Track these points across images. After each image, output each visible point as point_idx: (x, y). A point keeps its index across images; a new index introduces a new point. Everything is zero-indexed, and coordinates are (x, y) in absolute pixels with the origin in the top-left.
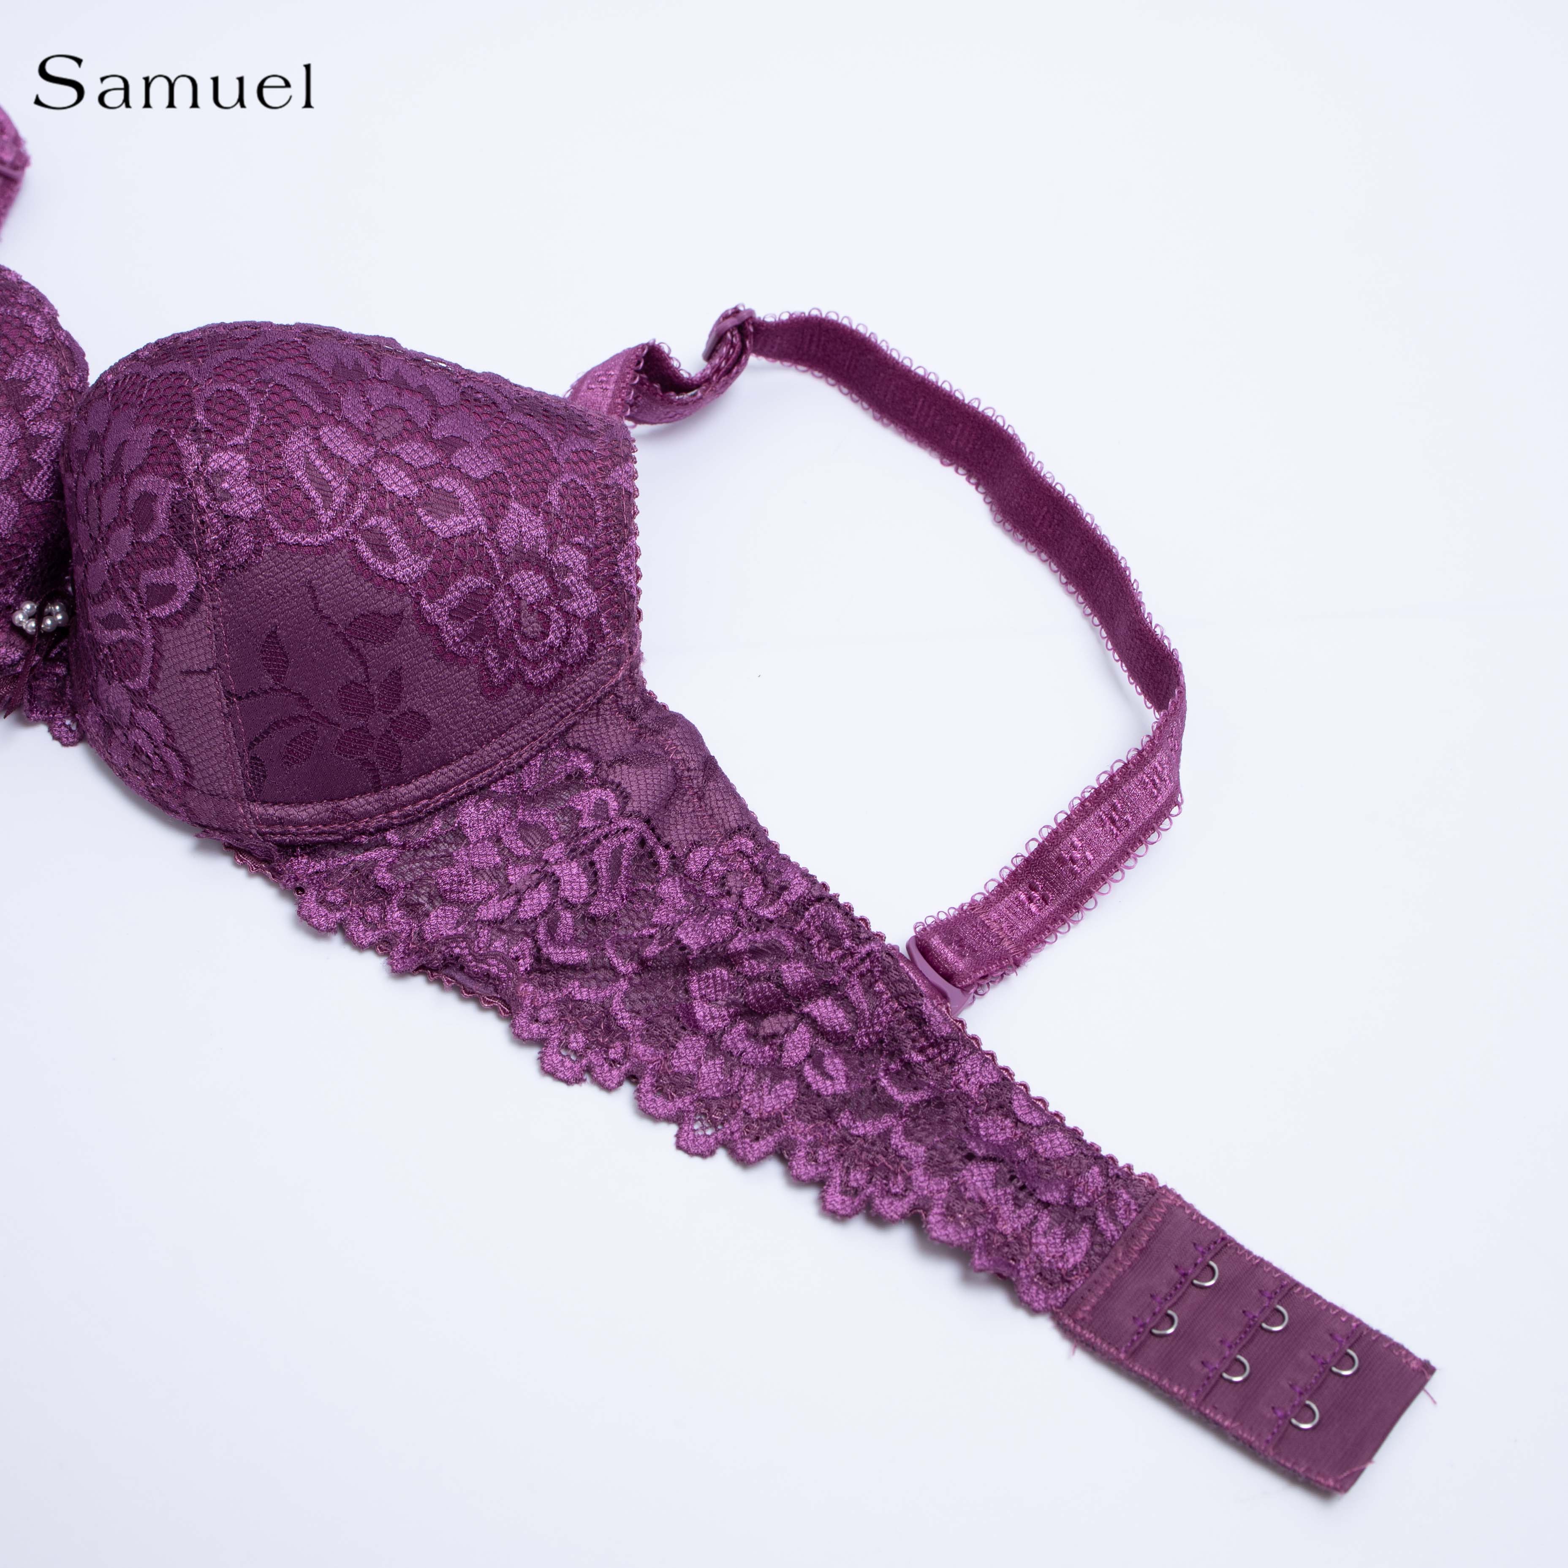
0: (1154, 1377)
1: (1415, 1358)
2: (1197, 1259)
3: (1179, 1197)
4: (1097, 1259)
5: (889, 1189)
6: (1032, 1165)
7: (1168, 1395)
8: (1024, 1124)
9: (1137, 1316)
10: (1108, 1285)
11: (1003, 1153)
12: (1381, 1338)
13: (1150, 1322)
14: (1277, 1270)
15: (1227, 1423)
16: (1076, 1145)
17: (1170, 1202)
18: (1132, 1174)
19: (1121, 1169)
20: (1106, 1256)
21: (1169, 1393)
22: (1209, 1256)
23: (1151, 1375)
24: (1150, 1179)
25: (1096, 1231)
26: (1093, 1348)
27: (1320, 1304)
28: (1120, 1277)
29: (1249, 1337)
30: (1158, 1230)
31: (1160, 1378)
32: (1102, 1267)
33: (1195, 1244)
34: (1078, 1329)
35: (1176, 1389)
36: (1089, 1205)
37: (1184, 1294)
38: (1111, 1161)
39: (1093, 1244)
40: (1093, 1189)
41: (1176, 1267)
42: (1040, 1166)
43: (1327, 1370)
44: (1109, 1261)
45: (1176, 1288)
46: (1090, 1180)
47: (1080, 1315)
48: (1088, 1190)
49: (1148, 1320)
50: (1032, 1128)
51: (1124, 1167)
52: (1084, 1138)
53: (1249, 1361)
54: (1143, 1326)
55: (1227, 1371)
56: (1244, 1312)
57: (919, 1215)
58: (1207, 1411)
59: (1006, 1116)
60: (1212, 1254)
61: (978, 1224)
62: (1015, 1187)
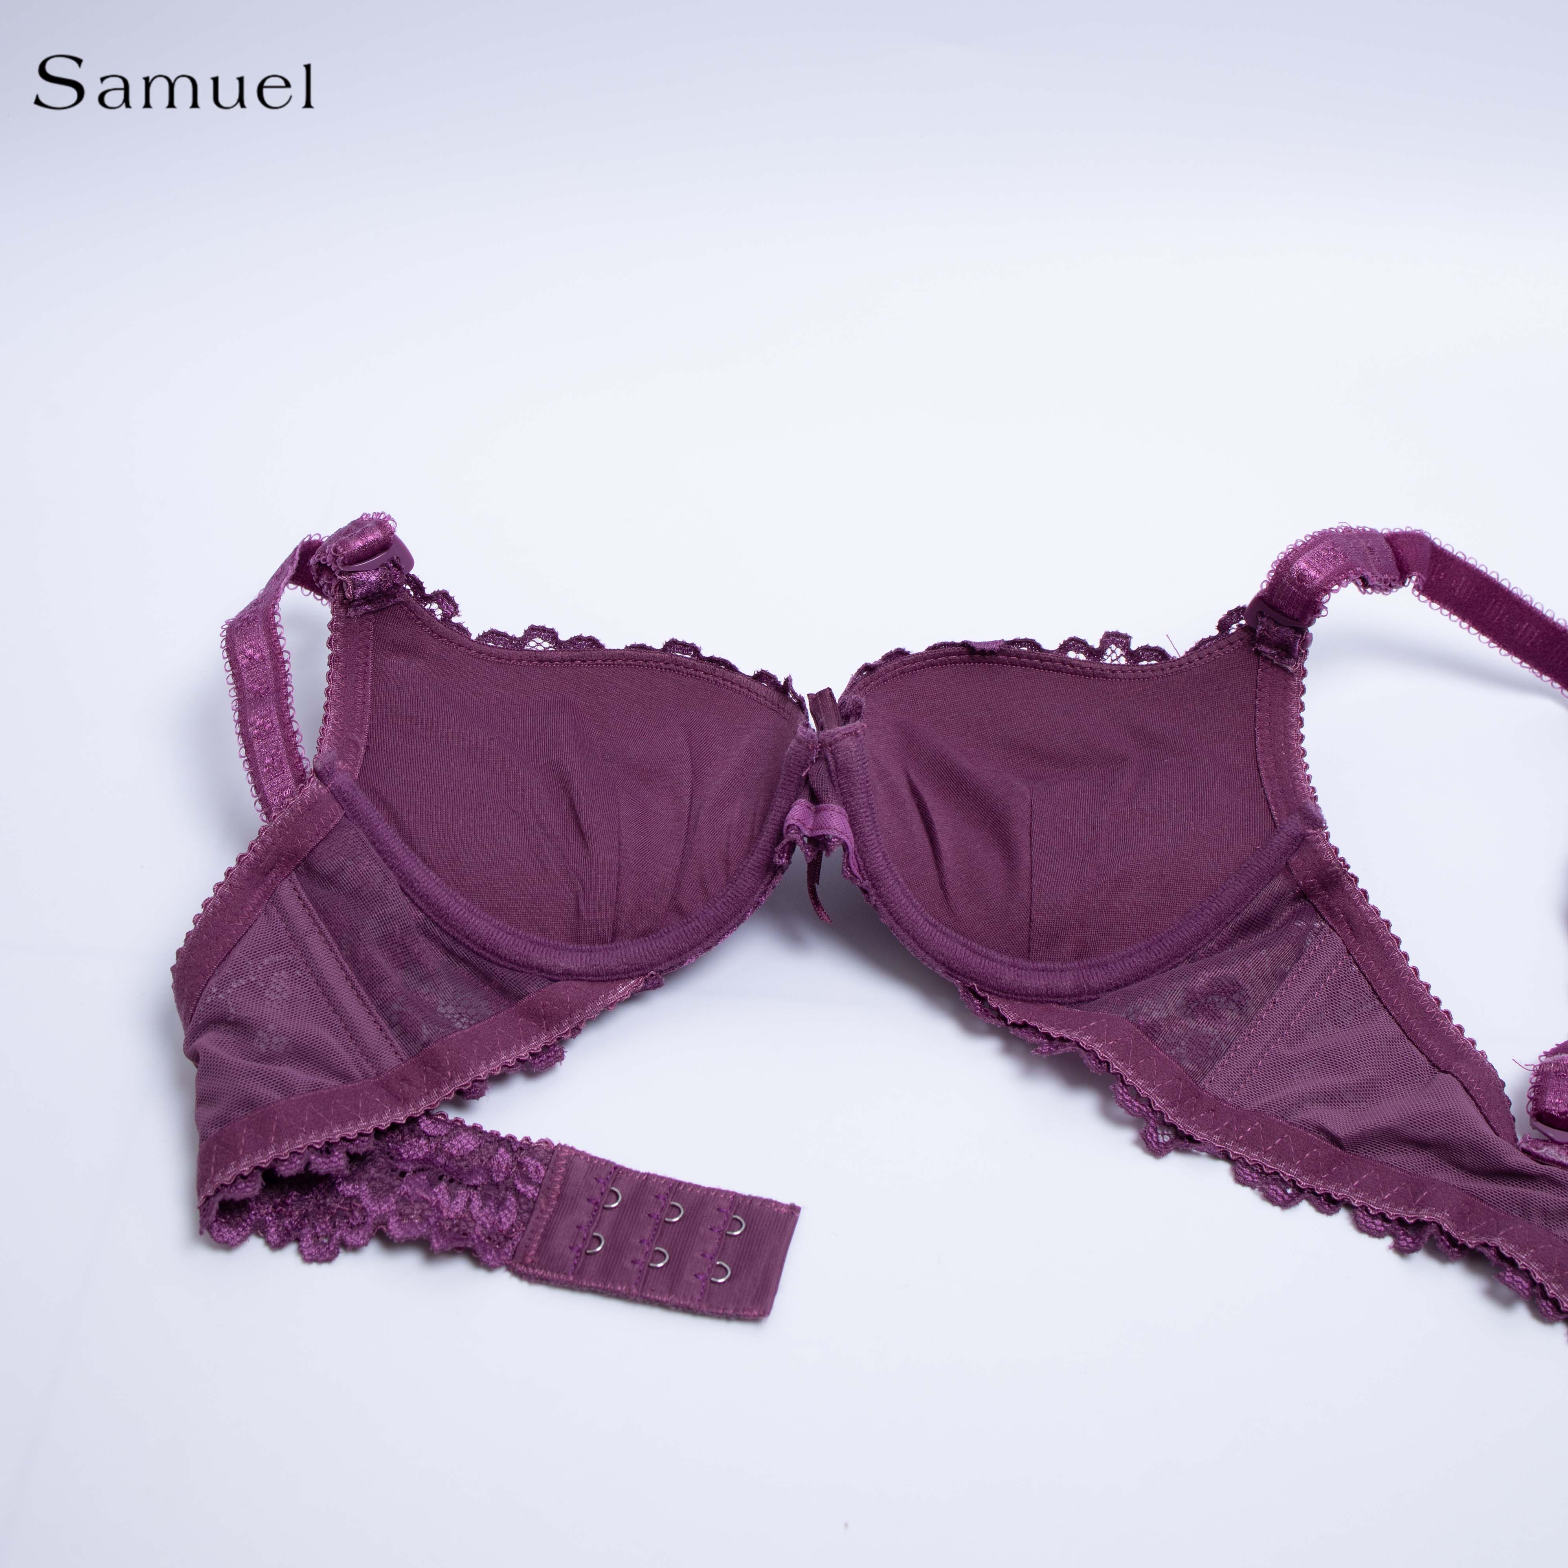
0: (600, 1285)
1: (783, 1205)
2: (601, 1189)
3: (572, 1148)
4: (526, 1215)
5: (352, 1224)
6: (452, 1165)
7: (614, 1294)
8: (434, 1137)
9: (572, 1245)
10: (542, 1230)
11: (426, 1163)
12: (752, 1199)
13: (583, 1247)
14: (662, 1178)
15: (665, 1299)
16: (480, 1137)
17: (567, 1154)
18: (531, 1143)
19: (521, 1142)
20: (533, 1210)
21: (615, 1292)
22: (610, 1185)
23: (597, 1284)
24: (547, 1143)
25: (518, 1194)
26: (547, 1280)
27: (702, 1191)
28: (549, 1222)
29: (659, 1232)
30: (566, 1177)
31: (605, 1284)
32: (533, 1219)
33: (596, 1179)
34: (531, 1270)
35: (619, 1288)
36: (506, 1178)
37: (600, 1217)
38: (510, 1139)
39: (520, 1205)
40: (505, 1166)
41: (588, 1200)
42: (459, 1164)
43: (724, 1235)
44: (536, 1213)
45: (593, 1216)
46: (501, 1160)
47: (529, 1260)
48: (501, 1168)
49: (581, 1246)
50: (442, 1138)
51: (522, 1141)
52: (484, 1129)
53: (665, 1248)
54: (579, 1251)
55: (652, 1261)
56: (649, 1215)
57: (381, 1230)
58: (648, 1295)
59: (419, 1137)
60: (611, 1182)
61: (429, 1216)
62: (446, 1182)
